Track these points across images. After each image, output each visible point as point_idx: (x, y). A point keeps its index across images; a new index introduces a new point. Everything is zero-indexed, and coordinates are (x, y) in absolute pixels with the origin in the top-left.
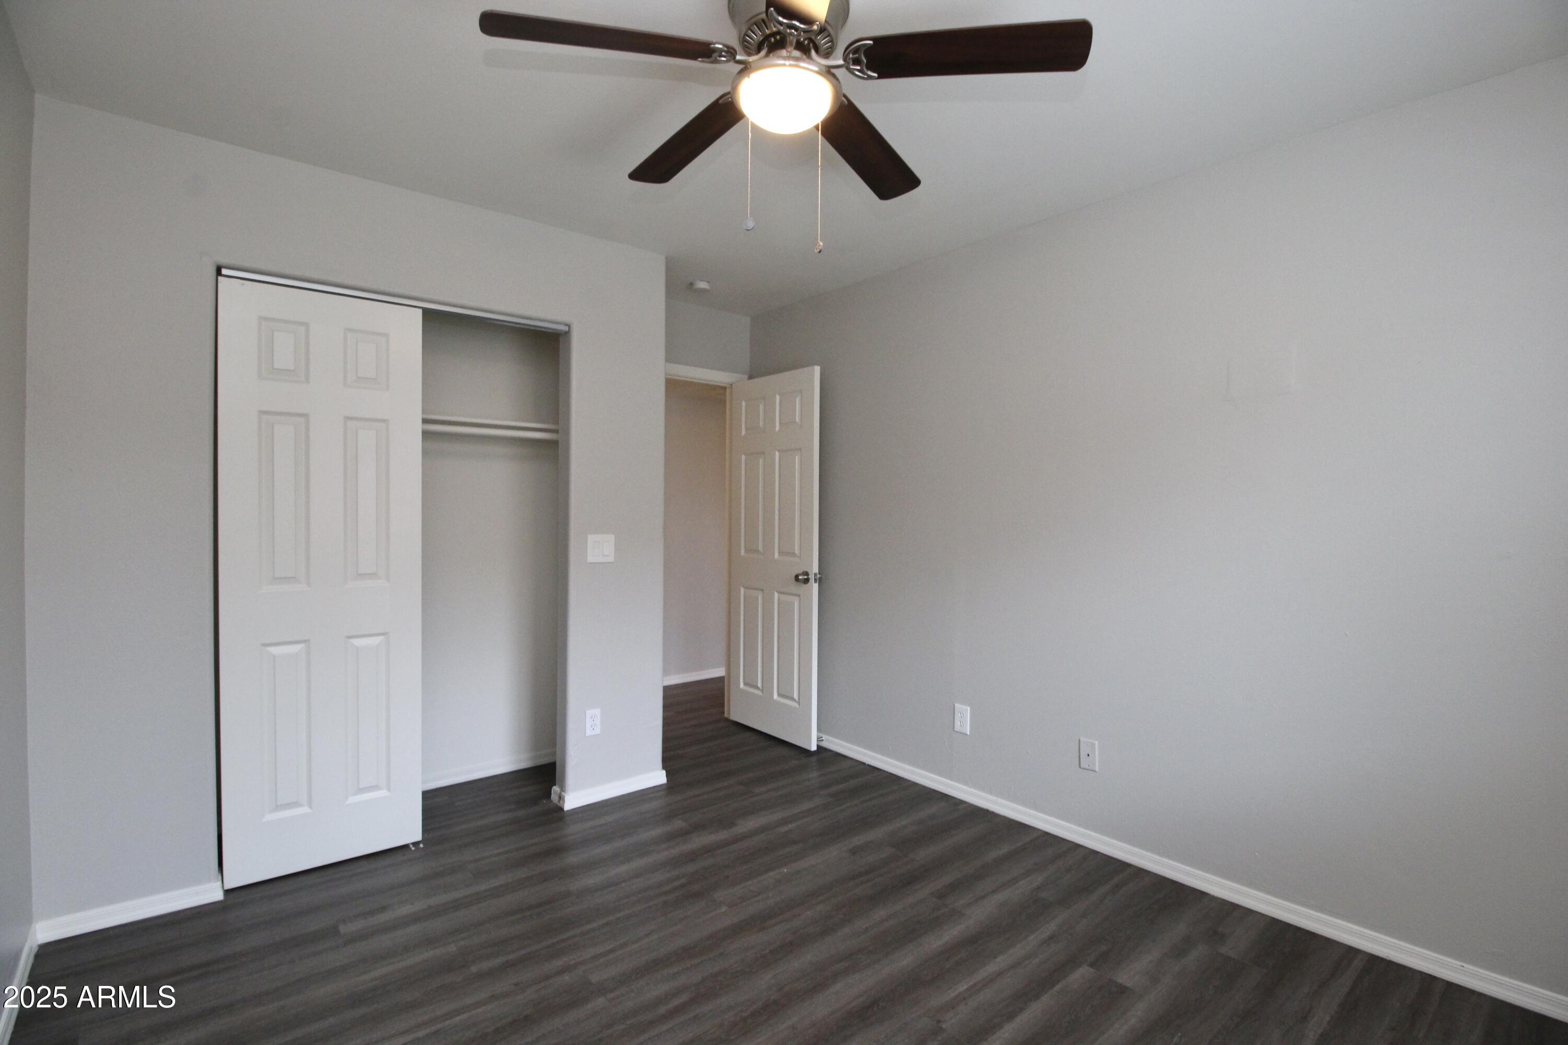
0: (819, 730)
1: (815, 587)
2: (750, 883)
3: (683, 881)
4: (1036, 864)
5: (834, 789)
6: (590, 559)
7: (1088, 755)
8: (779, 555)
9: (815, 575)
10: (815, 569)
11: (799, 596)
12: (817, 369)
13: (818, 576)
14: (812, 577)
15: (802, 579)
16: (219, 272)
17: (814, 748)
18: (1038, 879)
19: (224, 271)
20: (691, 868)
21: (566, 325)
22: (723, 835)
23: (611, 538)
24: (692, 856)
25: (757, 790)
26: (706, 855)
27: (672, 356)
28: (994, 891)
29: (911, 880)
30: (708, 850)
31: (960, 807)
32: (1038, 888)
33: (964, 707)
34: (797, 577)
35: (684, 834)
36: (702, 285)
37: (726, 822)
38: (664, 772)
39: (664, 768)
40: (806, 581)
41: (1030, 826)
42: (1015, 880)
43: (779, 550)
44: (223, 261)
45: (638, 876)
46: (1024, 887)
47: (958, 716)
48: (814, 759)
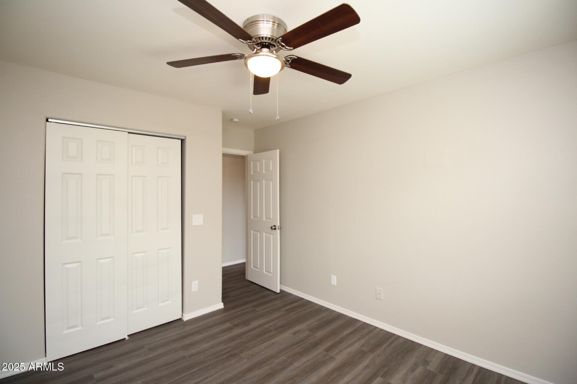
0: (281, 283)
1: (278, 231)
2: (255, 349)
3: (230, 349)
4: (361, 336)
5: (287, 308)
6: (194, 224)
7: (379, 294)
8: (265, 219)
9: (278, 226)
10: (278, 224)
11: (273, 234)
12: (278, 151)
13: (280, 227)
14: (277, 227)
15: (274, 228)
16: (47, 120)
17: (278, 291)
18: (362, 342)
19: (49, 120)
20: (232, 344)
21: (184, 137)
22: (245, 329)
23: (202, 216)
24: (233, 339)
25: (258, 309)
26: (238, 338)
27: (224, 145)
28: (346, 348)
29: (316, 344)
30: (240, 335)
31: (334, 313)
32: (362, 346)
33: (334, 276)
34: (272, 227)
35: (230, 329)
36: (236, 120)
37: (246, 323)
38: (223, 303)
39: (223, 302)
40: (275, 229)
41: (359, 320)
42: (354, 343)
43: (265, 217)
44: (48, 116)
45: (212, 348)
46: (357, 346)
47: (332, 279)
48: (279, 295)
